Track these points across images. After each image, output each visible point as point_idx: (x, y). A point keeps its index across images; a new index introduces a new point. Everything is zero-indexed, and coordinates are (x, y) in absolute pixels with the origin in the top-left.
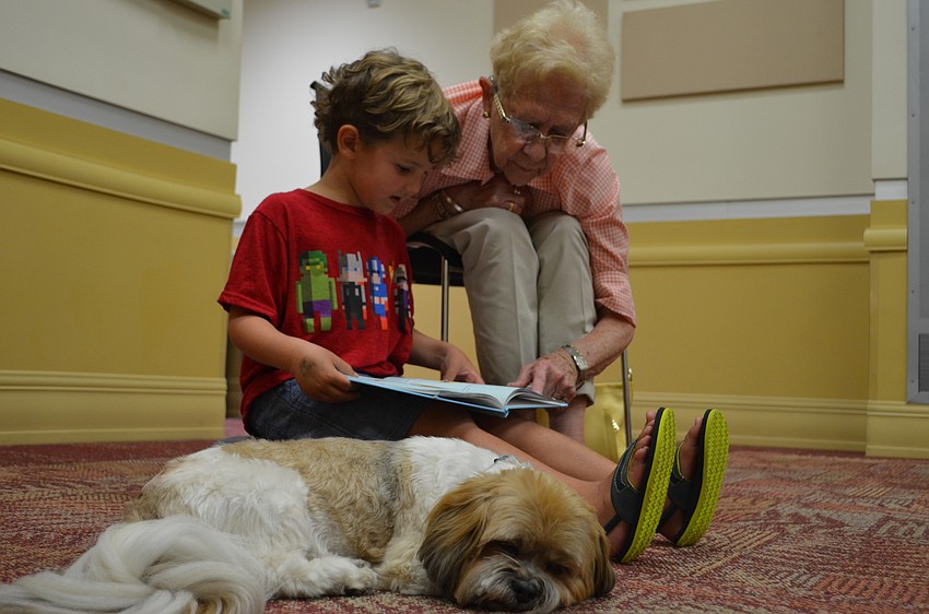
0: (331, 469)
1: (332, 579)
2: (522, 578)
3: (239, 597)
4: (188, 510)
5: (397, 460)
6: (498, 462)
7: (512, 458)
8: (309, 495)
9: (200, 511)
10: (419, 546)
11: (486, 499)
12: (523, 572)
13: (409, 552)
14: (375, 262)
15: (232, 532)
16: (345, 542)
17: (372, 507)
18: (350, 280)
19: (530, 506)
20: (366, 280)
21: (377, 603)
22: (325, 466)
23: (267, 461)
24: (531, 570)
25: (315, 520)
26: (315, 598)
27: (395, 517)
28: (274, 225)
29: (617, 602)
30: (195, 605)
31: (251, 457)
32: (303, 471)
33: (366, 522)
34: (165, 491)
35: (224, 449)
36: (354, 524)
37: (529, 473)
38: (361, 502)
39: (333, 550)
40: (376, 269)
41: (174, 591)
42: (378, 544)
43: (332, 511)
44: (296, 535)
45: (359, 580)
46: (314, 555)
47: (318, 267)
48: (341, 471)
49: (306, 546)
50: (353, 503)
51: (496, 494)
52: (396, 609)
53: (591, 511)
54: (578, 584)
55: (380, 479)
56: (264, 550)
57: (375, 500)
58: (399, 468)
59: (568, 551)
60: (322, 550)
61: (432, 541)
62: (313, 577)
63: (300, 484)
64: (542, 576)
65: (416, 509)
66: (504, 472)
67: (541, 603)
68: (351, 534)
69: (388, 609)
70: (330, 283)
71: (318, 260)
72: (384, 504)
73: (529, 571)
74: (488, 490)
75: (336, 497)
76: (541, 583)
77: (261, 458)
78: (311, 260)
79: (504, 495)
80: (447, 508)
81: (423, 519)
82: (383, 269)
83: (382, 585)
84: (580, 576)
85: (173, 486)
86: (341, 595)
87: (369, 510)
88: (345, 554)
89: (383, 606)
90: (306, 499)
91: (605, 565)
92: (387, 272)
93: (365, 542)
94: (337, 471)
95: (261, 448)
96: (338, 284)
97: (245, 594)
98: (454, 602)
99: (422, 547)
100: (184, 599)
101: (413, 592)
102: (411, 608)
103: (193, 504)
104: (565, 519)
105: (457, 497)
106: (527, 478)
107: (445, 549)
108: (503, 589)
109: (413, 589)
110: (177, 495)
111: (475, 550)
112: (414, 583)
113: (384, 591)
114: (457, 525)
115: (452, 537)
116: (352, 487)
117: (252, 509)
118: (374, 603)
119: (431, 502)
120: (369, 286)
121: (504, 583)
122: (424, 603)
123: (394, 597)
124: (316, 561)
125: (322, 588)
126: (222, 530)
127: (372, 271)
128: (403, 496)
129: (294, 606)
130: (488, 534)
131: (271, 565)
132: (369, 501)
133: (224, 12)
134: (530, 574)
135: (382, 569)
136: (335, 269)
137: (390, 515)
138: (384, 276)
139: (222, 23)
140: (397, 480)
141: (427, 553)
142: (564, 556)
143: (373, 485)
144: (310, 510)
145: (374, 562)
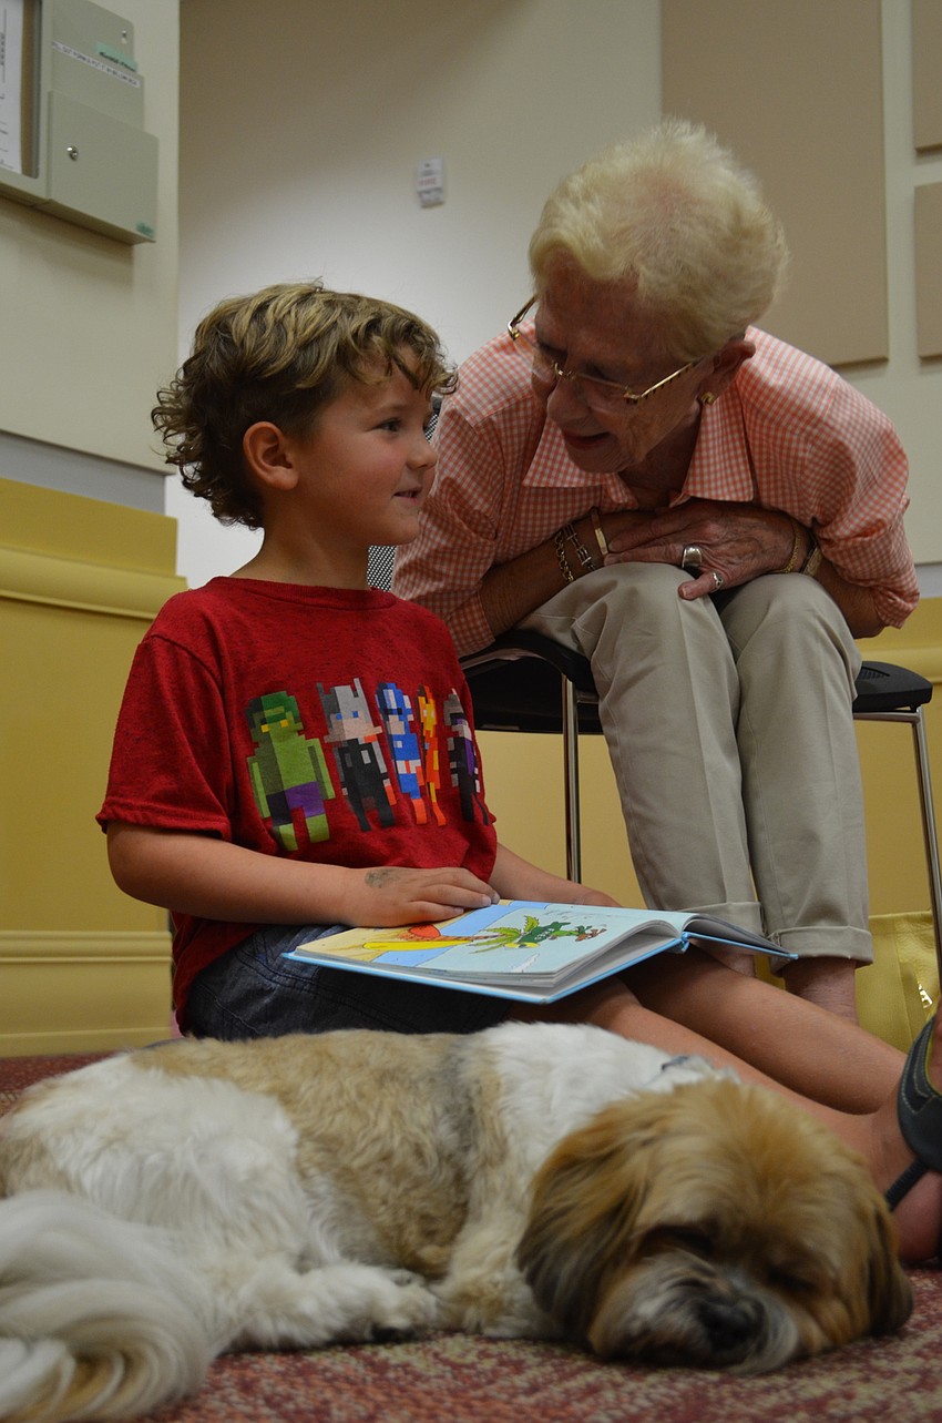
0: (341, 1093)
1: (346, 1309)
2: (720, 1299)
3: (156, 1348)
4: (65, 1182)
5: (471, 1071)
6: (670, 1069)
7: (696, 1061)
8: (299, 1145)
9: (87, 1181)
10: (515, 1241)
11: (645, 1143)
12: (721, 1286)
13: (497, 1252)
14: (390, 695)
15: (149, 1222)
16: (372, 1236)
17: (424, 1163)
18: (349, 737)
19: (731, 1155)
20: (379, 730)
21: (436, 1355)
22: (329, 1087)
23: (217, 1083)
24: (739, 1282)
25: (313, 1195)
26: (315, 1348)
27: (469, 1183)
28: (194, 657)
29: (918, 1344)
30: (69, 1367)
31: (185, 1074)
32: (286, 1097)
33: (413, 1193)
34: (21, 1145)
35: (135, 1061)
36: (391, 1200)
37: (728, 1088)
38: (402, 1155)
39: (350, 1253)
40: (394, 706)
41: (30, 1341)
42: (438, 1238)
43: (345, 1176)
44: (273, 1223)
45: (401, 1310)
46: (310, 1263)
47: (284, 723)
48: (361, 1095)
49: (295, 1245)
50: (386, 1157)
51: (665, 1134)
52: (472, 1366)
53: (857, 1163)
54: (834, 1311)
55: (439, 1110)
56: (212, 1254)
57: (429, 1151)
58: (474, 1088)
59: (809, 1243)
60: (327, 1249)
61: (540, 1229)
62: (308, 1306)
63: (281, 1126)
64: (761, 1294)
65: (510, 1165)
66: (680, 1090)
67: (760, 1348)
68: (385, 1218)
69: (455, 1366)
70: (312, 749)
71: (281, 709)
72: (446, 1158)
73: (731, 1283)
74: (647, 1125)
75: (353, 1144)
76: (759, 1308)
77: (204, 1075)
78: (268, 713)
79: (679, 1133)
80: (570, 1163)
81: (523, 1183)
82: (408, 705)
83: (446, 1319)
84: (837, 1293)
85: (36, 1135)
86: (364, 1342)
87: (418, 1170)
88: (373, 1258)
89: (446, 1362)
90: (293, 1153)
91: (889, 1271)
92: (416, 709)
93: (412, 1234)
94: (353, 1094)
95: (204, 1055)
96: (327, 748)
97: (168, 1342)
98: (586, 1349)
99: (523, 1244)
100: (51, 1356)
101: (506, 1332)
102: (502, 1363)
103: (73, 1170)
104: (804, 1179)
105: (587, 1141)
106: (724, 1098)
107: (567, 1247)
108: (682, 1321)
109: (508, 1325)
110: (42, 1152)
111: (625, 1245)
112: (509, 1314)
113: (451, 1331)
114: (588, 1196)
115: (580, 1221)
116: (383, 1125)
117: (187, 1176)
118: (430, 1358)
119: (537, 1151)
120: (385, 740)
121: (684, 1310)
122: (528, 1355)
123: (470, 1342)
124: (316, 1278)
125: (328, 1329)
126: (129, 1219)
127: (388, 712)
128: (485, 1142)
129: (272, 1364)
130: (650, 1214)
131: (224, 1284)
132: (418, 1152)
133: (143, 229)
134: (735, 1292)
135: (447, 1288)
136: (315, 721)
137: (460, 1180)
138: (411, 718)
139: (140, 250)
140: (471, 1110)
141: (533, 1253)
142: (802, 1255)
143: (426, 1121)
144: (303, 1175)
145: (431, 1274)
